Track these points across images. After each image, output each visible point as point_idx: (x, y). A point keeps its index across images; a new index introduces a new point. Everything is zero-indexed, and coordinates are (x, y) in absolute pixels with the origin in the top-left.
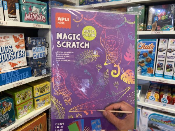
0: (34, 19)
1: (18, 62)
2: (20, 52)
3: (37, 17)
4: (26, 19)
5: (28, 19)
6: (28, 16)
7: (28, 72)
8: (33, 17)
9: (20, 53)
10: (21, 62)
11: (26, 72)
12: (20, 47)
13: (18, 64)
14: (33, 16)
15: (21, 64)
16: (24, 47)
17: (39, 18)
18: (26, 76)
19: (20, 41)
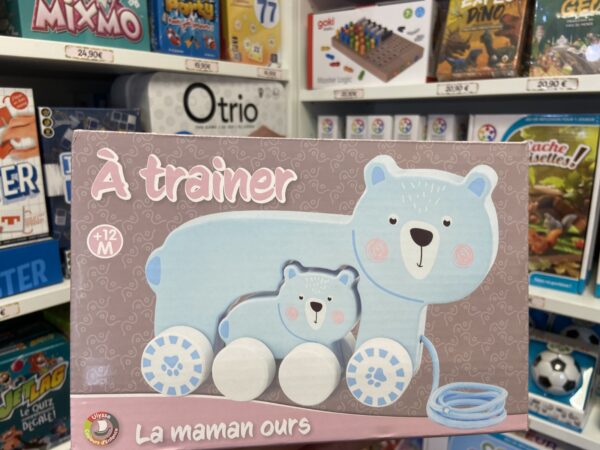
0: (80, 23)
1: (3, 219)
2: (15, 171)
3: (95, 18)
4: (40, 23)
5: (51, 22)
6: (50, 10)
7: (41, 262)
8: (77, 16)
9: (13, 176)
10: (18, 218)
11: (34, 264)
12: (13, 148)
13: (5, 230)
14: (75, 11)
15: (18, 225)
16: (32, 149)
17: (108, 20)
18: (30, 281)
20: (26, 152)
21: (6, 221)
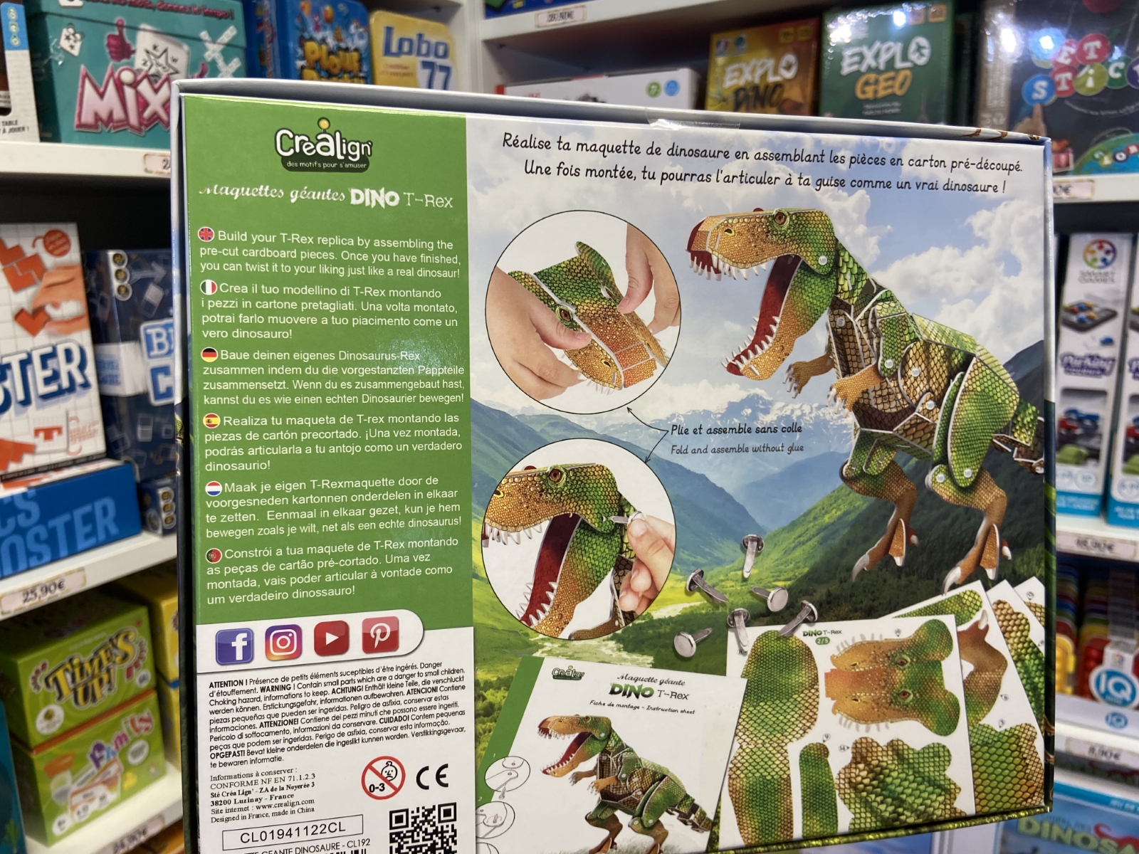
1: (37, 432)
2: (53, 355)
4: (87, 118)
5: (104, 115)
6: (102, 95)
7: (109, 503)
9: (51, 363)
10: (59, 430)
11: (98, 505)
12: (49, 318)
13: (39, 449)
15: (59, 441)
16: (77, 318)
18: (93, 533)
19: (48, 280)
20: (69, 324)
21: (42, 435)
